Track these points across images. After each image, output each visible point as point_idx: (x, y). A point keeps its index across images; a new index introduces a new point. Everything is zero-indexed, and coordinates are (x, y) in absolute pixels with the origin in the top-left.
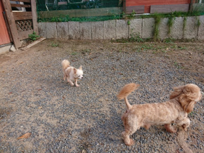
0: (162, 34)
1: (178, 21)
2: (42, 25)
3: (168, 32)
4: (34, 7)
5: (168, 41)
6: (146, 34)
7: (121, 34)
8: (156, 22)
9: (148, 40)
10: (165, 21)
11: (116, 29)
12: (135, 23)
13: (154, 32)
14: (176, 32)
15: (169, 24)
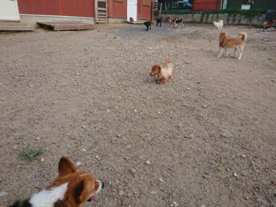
0: (204, 20)
1: (211, 15)
2: (162, 15)
3: (207, 19)
4: (161, 8)
5: (206, 23)
6: (198, 20)
7: (190, 20)
8: (203, 16)
9: (198, 23)
10: (206, 15)
11: (189, 17)
12: (196, 15)
13: (202, 20)
14: (209, 20)
15: (207, 17)
